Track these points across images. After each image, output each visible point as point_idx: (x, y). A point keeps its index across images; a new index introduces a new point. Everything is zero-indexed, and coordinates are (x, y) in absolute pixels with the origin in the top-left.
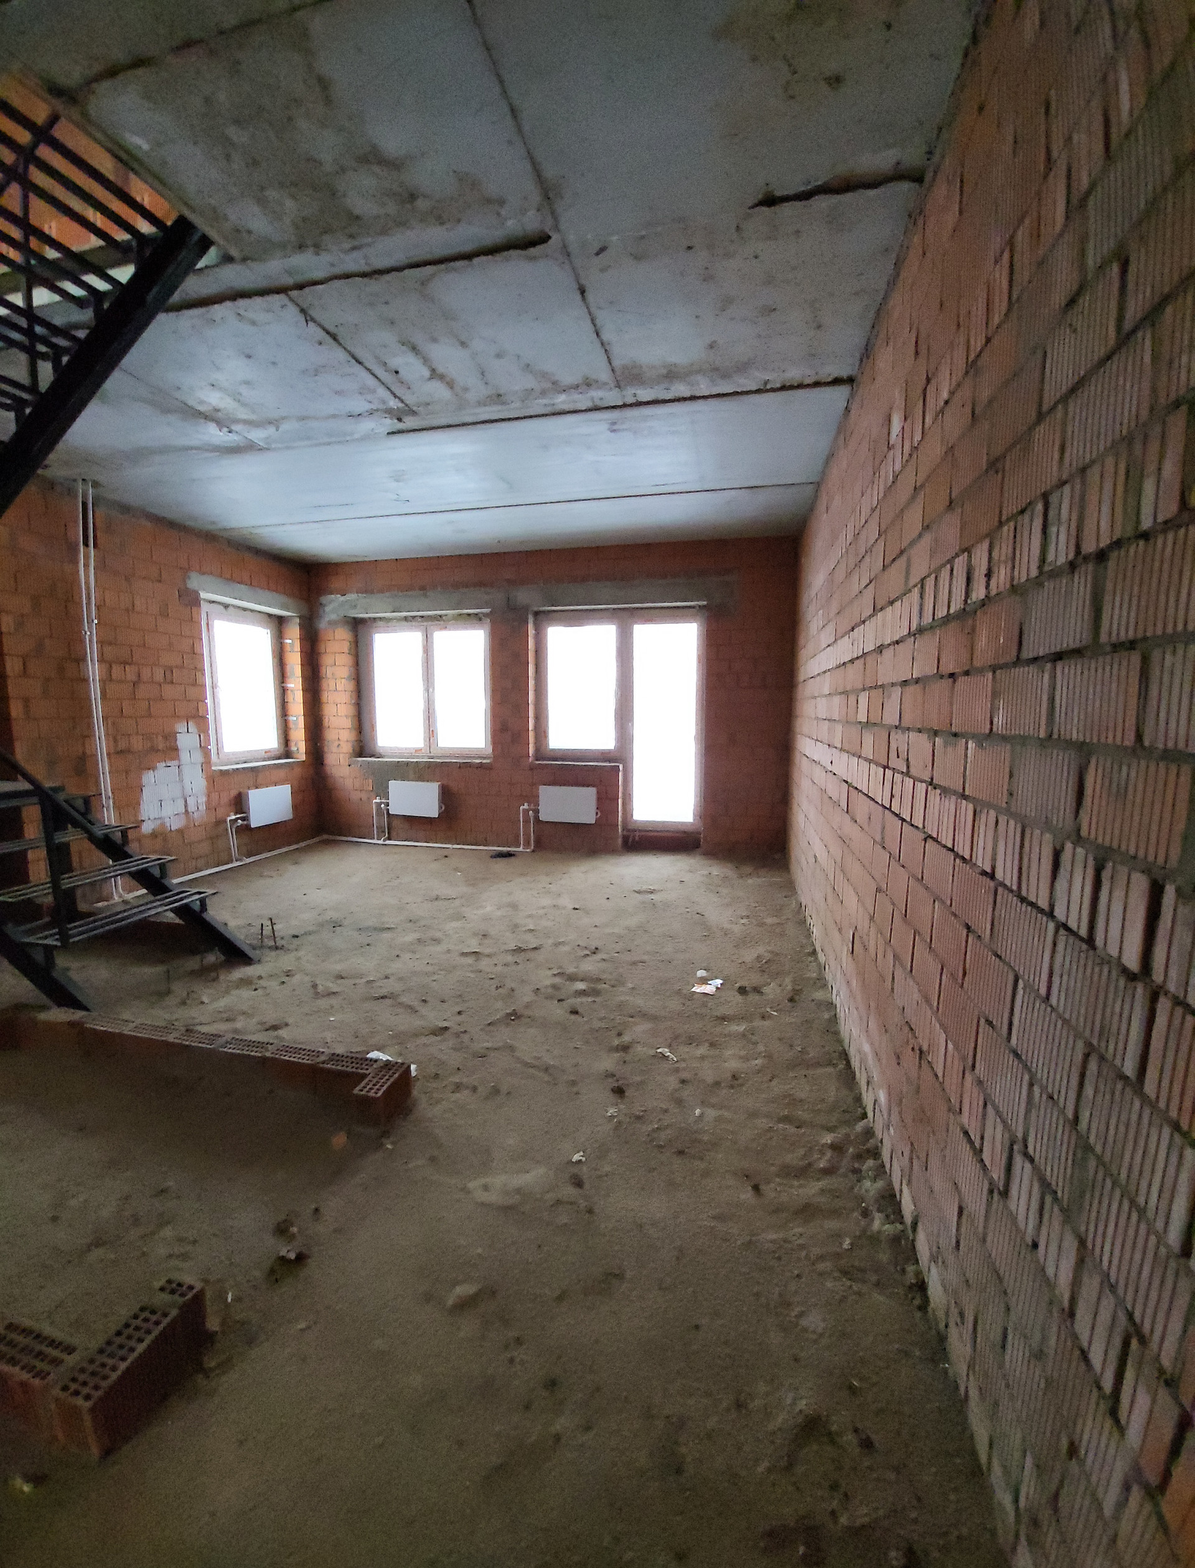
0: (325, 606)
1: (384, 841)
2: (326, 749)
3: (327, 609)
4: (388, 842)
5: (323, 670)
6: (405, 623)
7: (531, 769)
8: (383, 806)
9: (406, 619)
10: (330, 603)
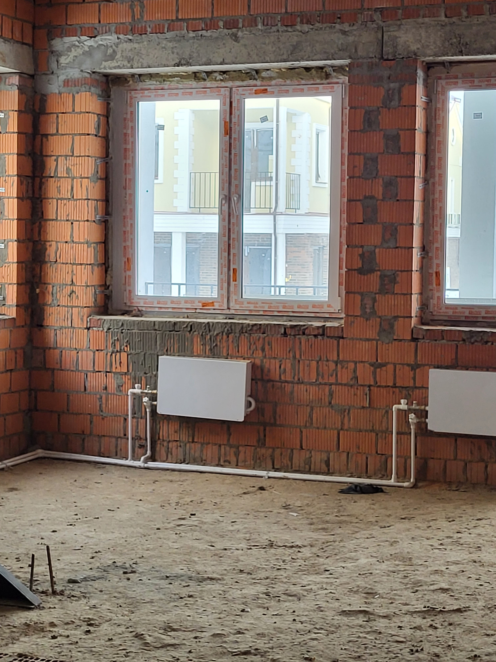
0: (59, 55)
1: (146, 461)
2: (49, 299)
3: (63, 60)
4: (151, 464)
5: (51, 164)
6: (194, 83)
7: (414, 339)
8: (145, 399)
9: (196, 76)
10: (69, 49)
